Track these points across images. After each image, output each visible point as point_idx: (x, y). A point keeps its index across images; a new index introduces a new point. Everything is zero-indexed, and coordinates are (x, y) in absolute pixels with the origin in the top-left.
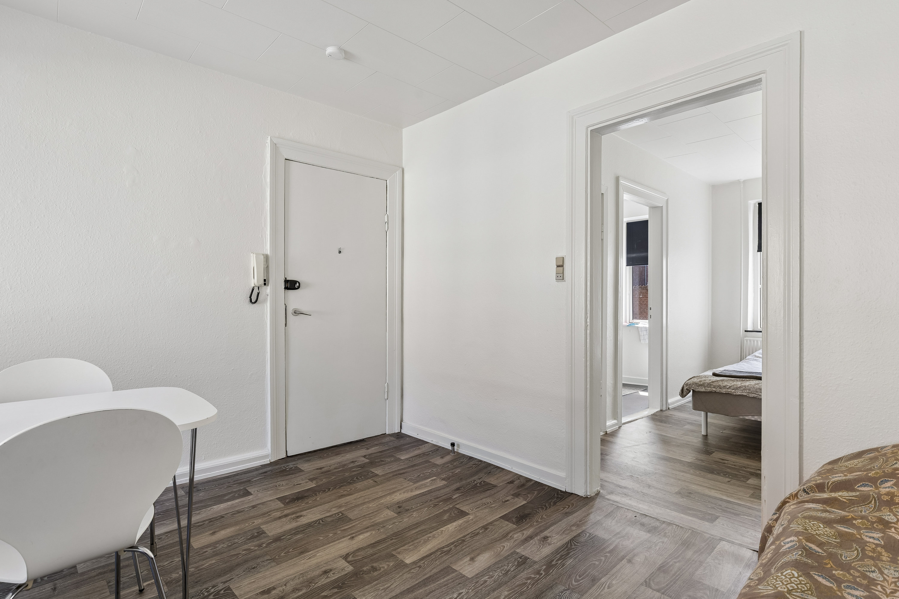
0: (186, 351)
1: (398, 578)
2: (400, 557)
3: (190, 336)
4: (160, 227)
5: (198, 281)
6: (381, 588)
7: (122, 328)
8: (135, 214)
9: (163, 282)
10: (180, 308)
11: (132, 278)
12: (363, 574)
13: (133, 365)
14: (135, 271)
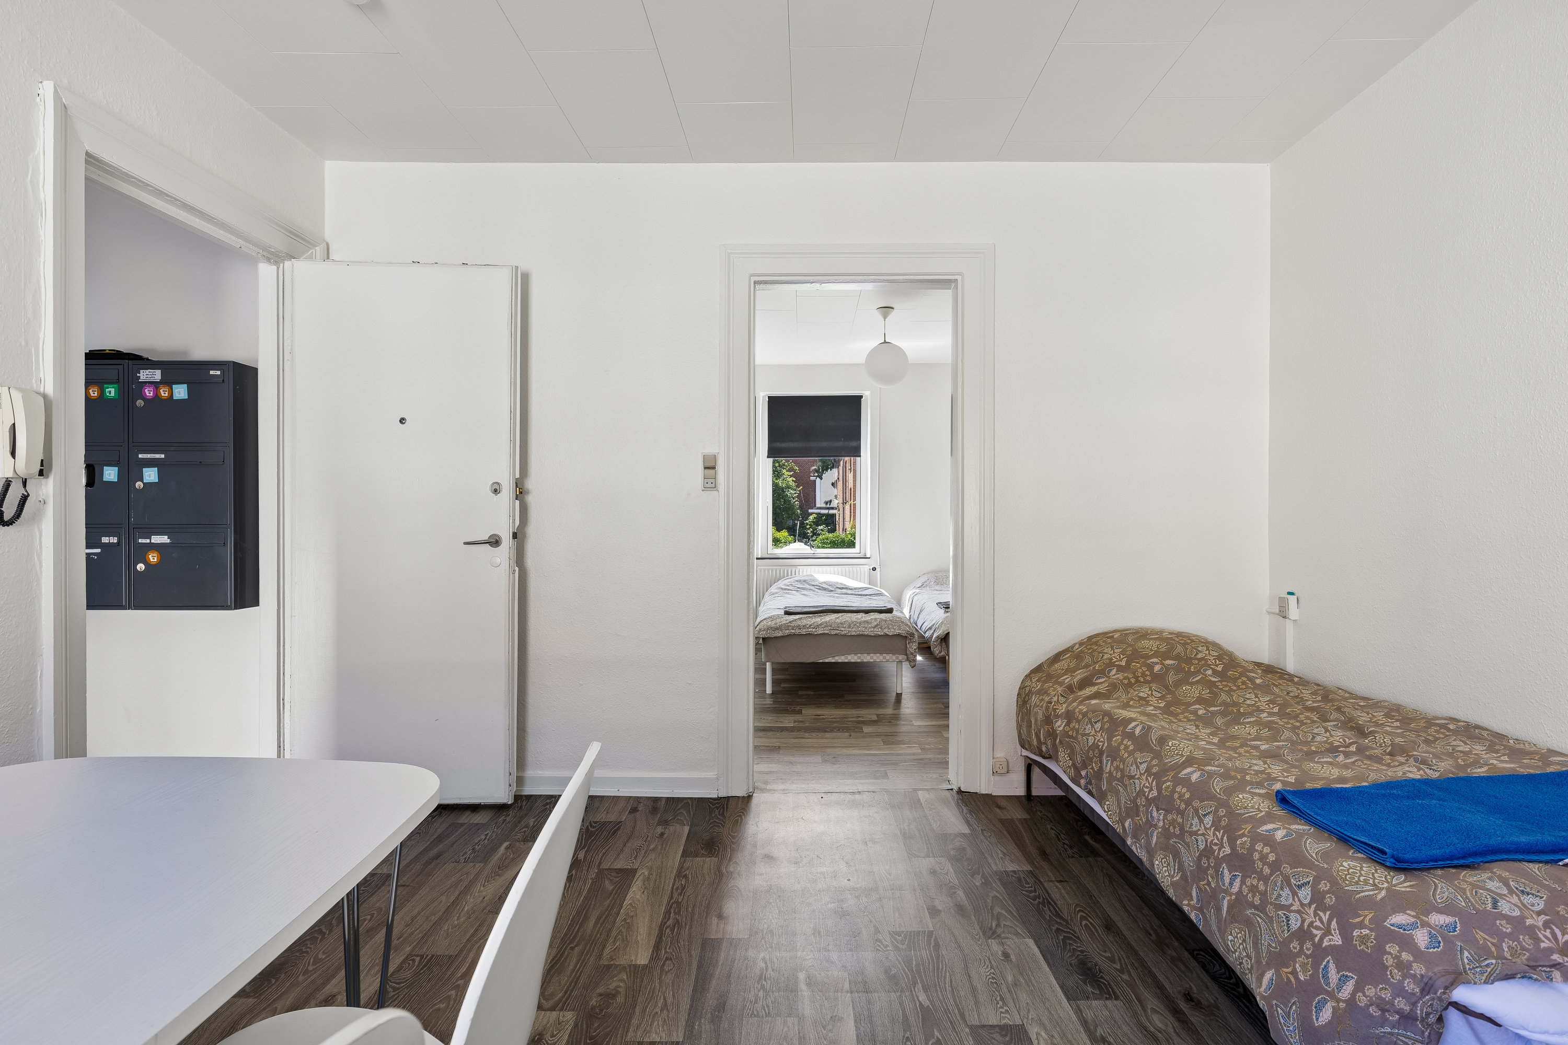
1: (660, 986)
2: (622, 961)
6: (658, 1010)
12: (602, 1010)
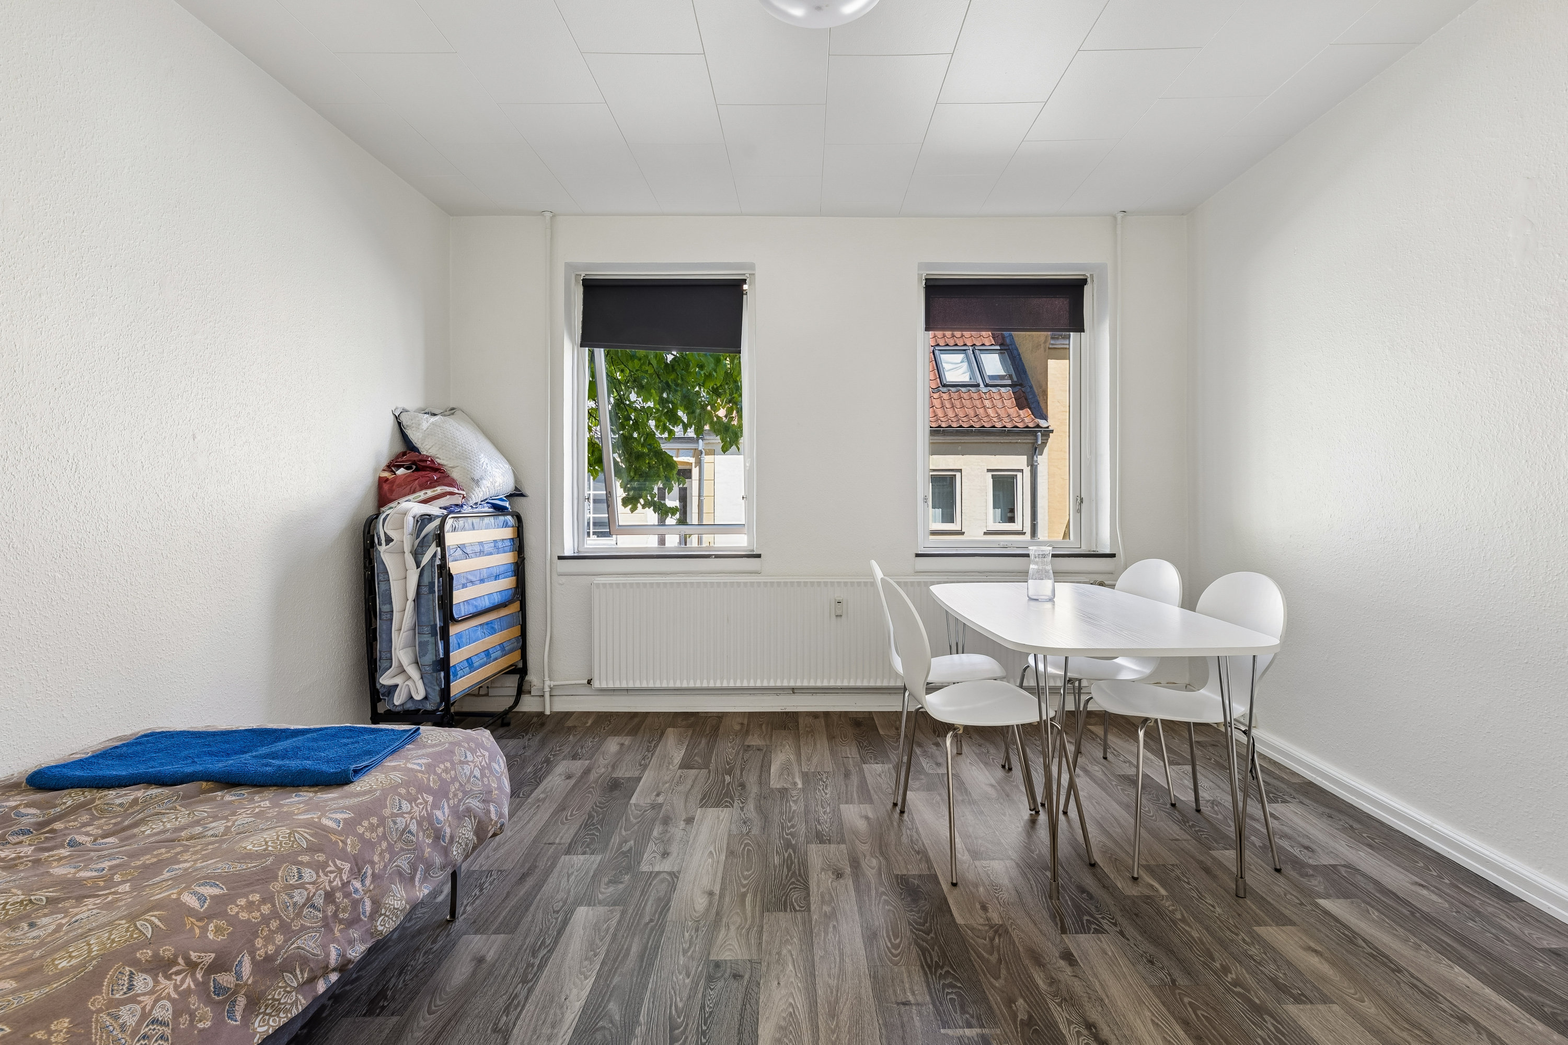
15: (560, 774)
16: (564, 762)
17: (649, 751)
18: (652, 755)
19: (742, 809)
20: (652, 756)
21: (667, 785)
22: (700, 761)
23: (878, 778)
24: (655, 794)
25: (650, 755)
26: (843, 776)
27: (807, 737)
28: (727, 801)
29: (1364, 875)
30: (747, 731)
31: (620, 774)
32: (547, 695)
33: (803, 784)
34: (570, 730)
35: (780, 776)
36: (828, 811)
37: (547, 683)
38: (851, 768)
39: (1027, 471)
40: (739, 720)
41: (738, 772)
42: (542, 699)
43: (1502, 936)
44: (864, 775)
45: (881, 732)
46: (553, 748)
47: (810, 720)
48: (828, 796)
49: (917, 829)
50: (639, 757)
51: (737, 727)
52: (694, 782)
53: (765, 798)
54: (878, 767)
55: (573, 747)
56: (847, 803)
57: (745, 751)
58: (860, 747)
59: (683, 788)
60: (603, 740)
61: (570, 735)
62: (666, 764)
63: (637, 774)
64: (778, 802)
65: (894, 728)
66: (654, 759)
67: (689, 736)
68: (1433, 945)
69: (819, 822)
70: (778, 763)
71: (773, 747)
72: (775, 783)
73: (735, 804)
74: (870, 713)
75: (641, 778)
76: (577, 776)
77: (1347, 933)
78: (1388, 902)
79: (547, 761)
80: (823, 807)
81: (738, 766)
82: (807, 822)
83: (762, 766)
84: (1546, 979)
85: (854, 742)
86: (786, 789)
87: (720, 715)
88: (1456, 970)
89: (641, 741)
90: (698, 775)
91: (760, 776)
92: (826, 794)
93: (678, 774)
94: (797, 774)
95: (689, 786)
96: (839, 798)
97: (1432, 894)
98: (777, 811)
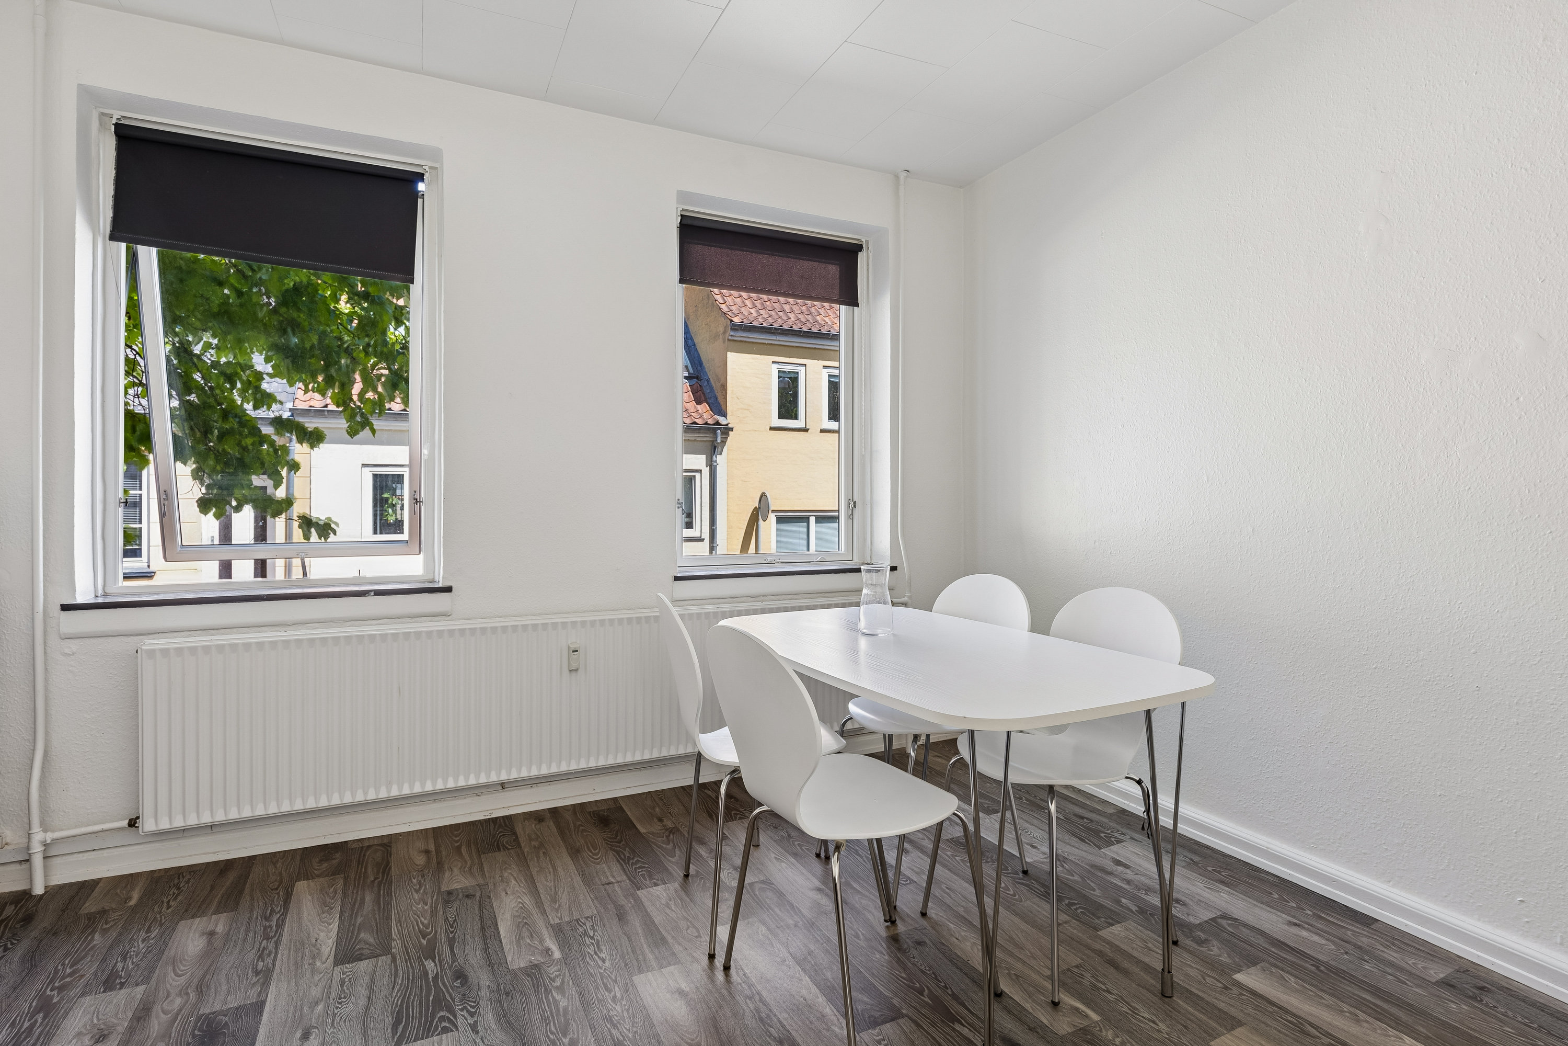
0: (1506, 631)
3: (1515, 595)
4: (1437, 327)
5: (1540, 447)
7: (1358, 556)
8: (1382, 313)
9: (1444, 455)
10: (1489, 519)
11: (1377, 452)
13: (1379, 638)
14: (1382, 436)
15: (79, 1034)
16: (87, 1000)
17: (268, 938)
18: (277, 944)
19: (474, 1028)
20: (277, 948)
21: (320, 1007)
22: (372, 940)
23: (668, 911)
24: (298, 1034)
25: (271, 946)
26: (615, 921)
27: (538, 858)
28: (442, 1019)
29: (1246, 925)
30: (438, 863)
31: (214, 1004)
32: (38, 861)
33: (561, 948)
34: (93, 921)
35: (518, 941)
36: (619, 995)
37: (38, 836)
38: (623, 901)
39: (706, 471)
40: (420, 845)
41: (446, 949)
42: (25, 866)
43: (1403, 977)
44: (646, 911)
45: (642, 830)
46: (56, 971)
47: (533, 826)
48: (608, 963)
49: (759, 994)
50: (251, 955)
51: (420, 860)
52: (370, 988)
53: (507, 994)
54: (659, 891)
55: (104, 960)
56: (641, 971)
57: (447, 902)
58: (623, 861)
59: (354, 1007)
60: (168, 932)
61: (94, 932)
62: (307, 960)
63: (252, 995)
64: (533, 998)
65: (655, 820)
66: (283, 953)
67: (340, 891)
68: (1364, 1009)
69: (612, 1022)
70: (508, 916)
71: (491, 886)
72: (516, 959)
73: (460, 1021)
74: (615, 800)
75: (262, 1004)
76: (120, 1029)
77: (1290, 1019)
78: (1285, 956)
79: (46, 1007)
80: (609, 991)
81: (442, 938)
82: (593, 1028)
83: (483, 929)
84: (1473, 1027)
85: (611, 853)
86: (537, 966)
87: (386, 841)
88: (1407, 1041)
89: (250, 918)
90: (374, 972)
91: (486, 950)
92: (604, 961)
93: (336, 979)
94: (545, 933)
95: (363, 1002)
96: (626, 965)
97: (1313, 935)
98: (536, 1017)
